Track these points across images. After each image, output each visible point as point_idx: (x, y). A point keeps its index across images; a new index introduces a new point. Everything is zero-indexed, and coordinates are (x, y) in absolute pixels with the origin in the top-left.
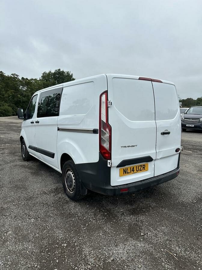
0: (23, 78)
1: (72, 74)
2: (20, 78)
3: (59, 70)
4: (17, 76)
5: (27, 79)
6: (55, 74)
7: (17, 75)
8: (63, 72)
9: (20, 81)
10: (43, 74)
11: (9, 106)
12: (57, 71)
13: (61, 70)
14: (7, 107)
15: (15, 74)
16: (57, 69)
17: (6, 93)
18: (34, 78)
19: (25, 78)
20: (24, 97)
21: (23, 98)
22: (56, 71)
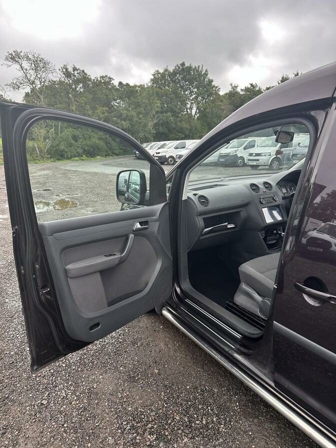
0: (120, 83)
1: (206, 71)
2: (116, 83)
3: (183, 64)
4: (111, 81)
5: (128, 85)
6: (175, 73)
7: (110, 78)
8: (190, 68)
9: (117, 89)
10: (155, 75)
11: (100, 139)
12: (179, 67)
13: (187, 65)
14: (97, 142)
15: (106, 76)
16: (179, 63)
17: (94, 113)
18: (138, 84)
19: (124, 83)
20: (125, 120)
21: (123, 122)
22: (177, 68)
